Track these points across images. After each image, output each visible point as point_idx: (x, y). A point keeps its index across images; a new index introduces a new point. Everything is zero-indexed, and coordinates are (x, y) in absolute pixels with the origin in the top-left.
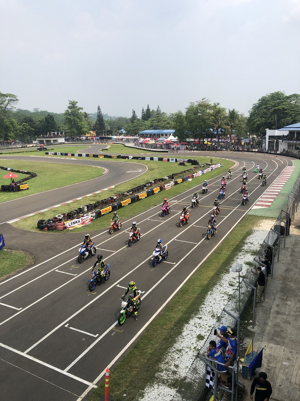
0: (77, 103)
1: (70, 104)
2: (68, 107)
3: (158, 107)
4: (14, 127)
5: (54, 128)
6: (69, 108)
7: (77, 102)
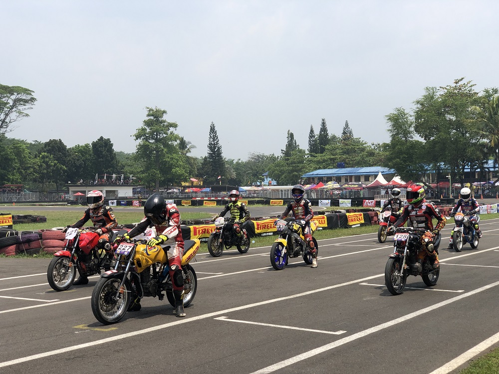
0: (164, 114)
1: (148, 115)
2: (145, 121)
3: (347, 125)
4: (22, 162)
5: (109, 167)
6: (147, 123)
7: (164, 112)
